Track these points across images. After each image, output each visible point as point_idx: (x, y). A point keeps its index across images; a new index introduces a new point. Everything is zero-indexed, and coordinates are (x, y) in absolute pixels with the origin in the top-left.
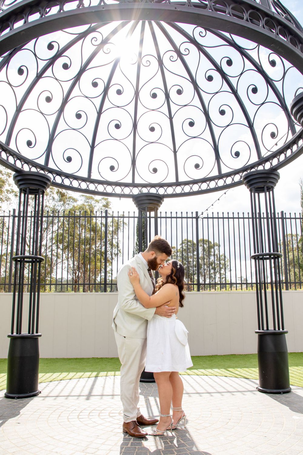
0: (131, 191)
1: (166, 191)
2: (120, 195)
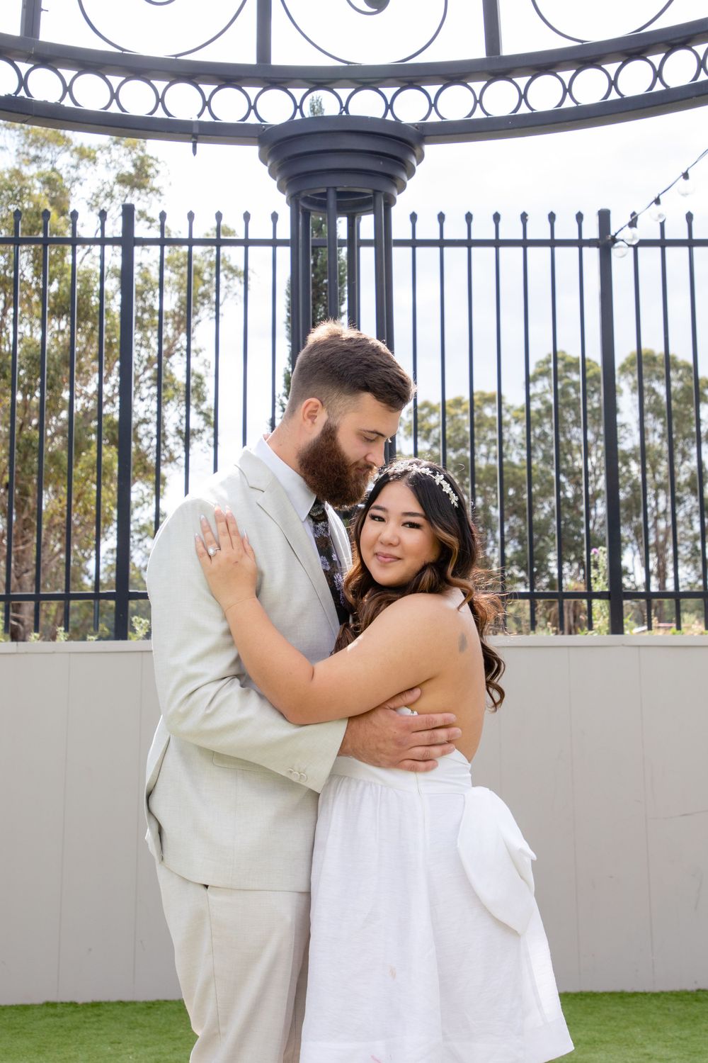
0: (252, 107)
1: (433, 105)
2: (196, 130)
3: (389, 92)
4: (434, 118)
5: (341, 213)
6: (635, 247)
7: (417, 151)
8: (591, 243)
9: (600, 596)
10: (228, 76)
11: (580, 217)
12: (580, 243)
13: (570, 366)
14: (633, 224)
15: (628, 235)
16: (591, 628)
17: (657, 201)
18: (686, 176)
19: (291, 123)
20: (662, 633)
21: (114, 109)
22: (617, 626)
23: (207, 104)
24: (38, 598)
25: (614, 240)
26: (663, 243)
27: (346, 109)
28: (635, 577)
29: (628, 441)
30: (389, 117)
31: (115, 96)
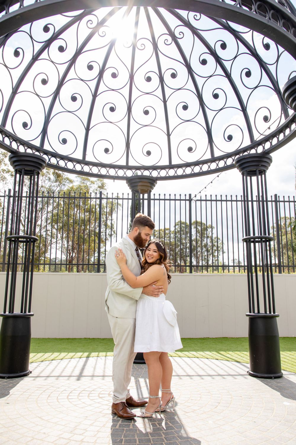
0: (125, 173)
1: (159, 173)
2: (114, 177)
3: (151, 171)
4: (159, 176)
5: (141, 194)
6: (196, 201)
7: (156, 182)
8: (187, 200)
9: (188, 266)
10: (120, 167)
11: (185, 195)
12: (185, 200)
13: (183, 223)
14: (195, 197)
15: (194, 199)
16: (186, 272)
17: (200, 192)
18: (205, 188)
19: (132, 176)
20: (200, 273)
21: (99, 173)
22: (191, 272)
23: (116, 172)
24: (83, 265)
25: (192, 200)
26: (201, 200)
27: (143, 174)
28: (194, 263)
29: (194, 237)
30: (151, 176)
31: (99, 171)
